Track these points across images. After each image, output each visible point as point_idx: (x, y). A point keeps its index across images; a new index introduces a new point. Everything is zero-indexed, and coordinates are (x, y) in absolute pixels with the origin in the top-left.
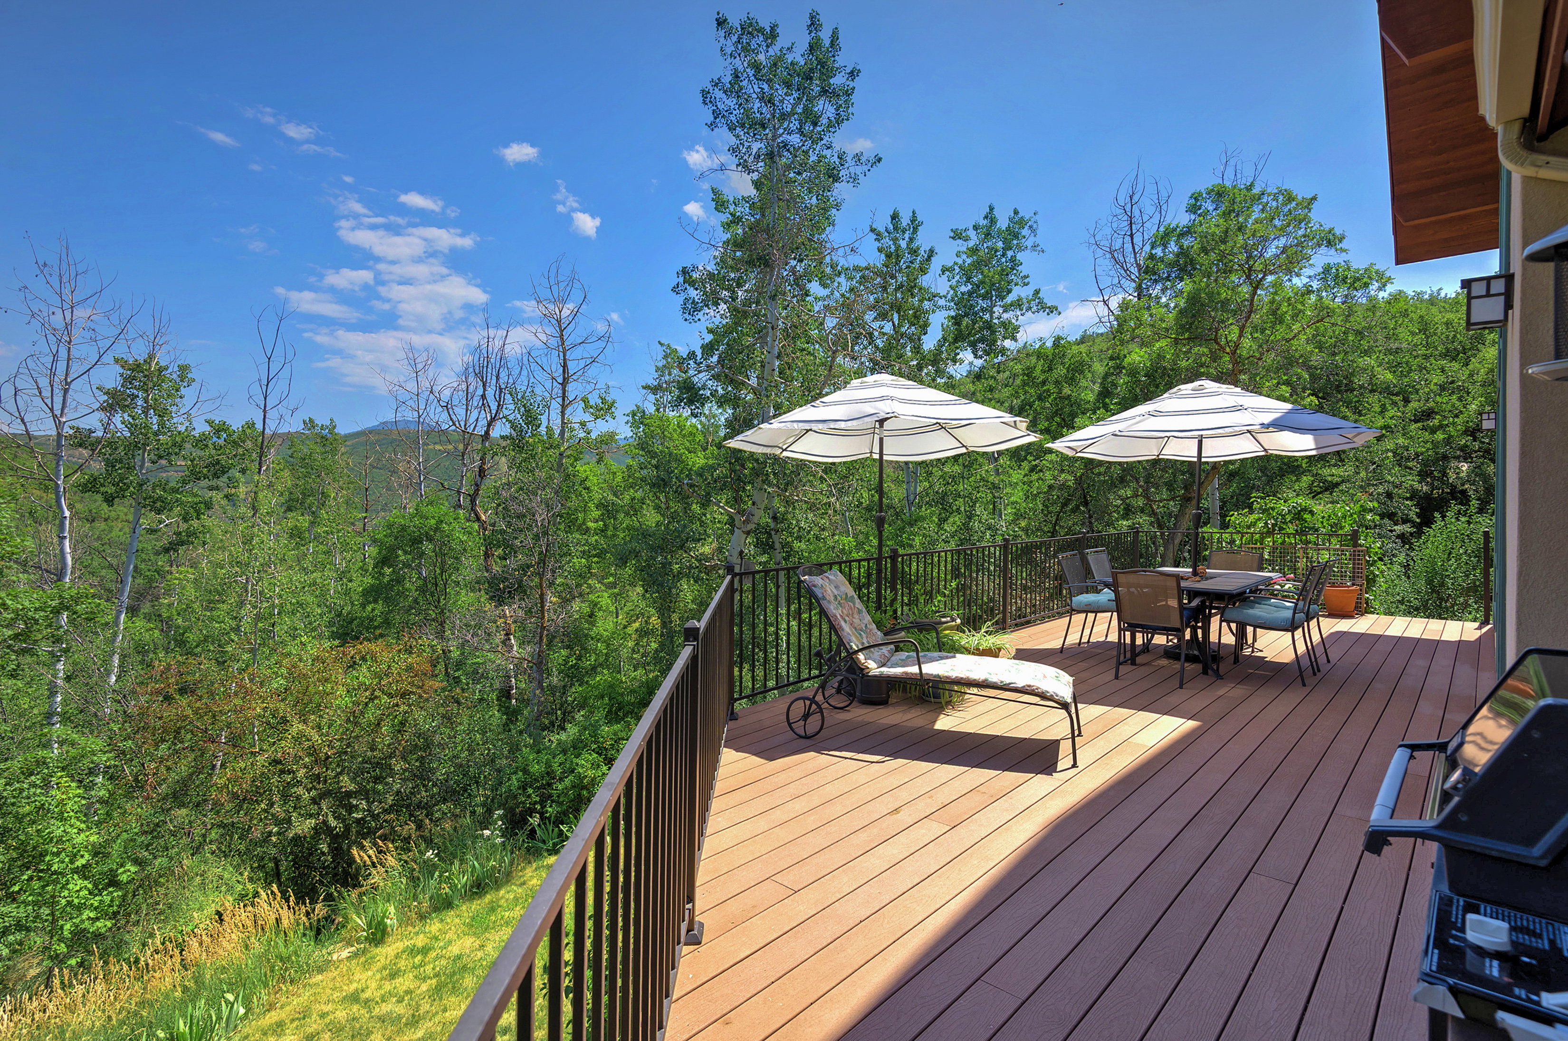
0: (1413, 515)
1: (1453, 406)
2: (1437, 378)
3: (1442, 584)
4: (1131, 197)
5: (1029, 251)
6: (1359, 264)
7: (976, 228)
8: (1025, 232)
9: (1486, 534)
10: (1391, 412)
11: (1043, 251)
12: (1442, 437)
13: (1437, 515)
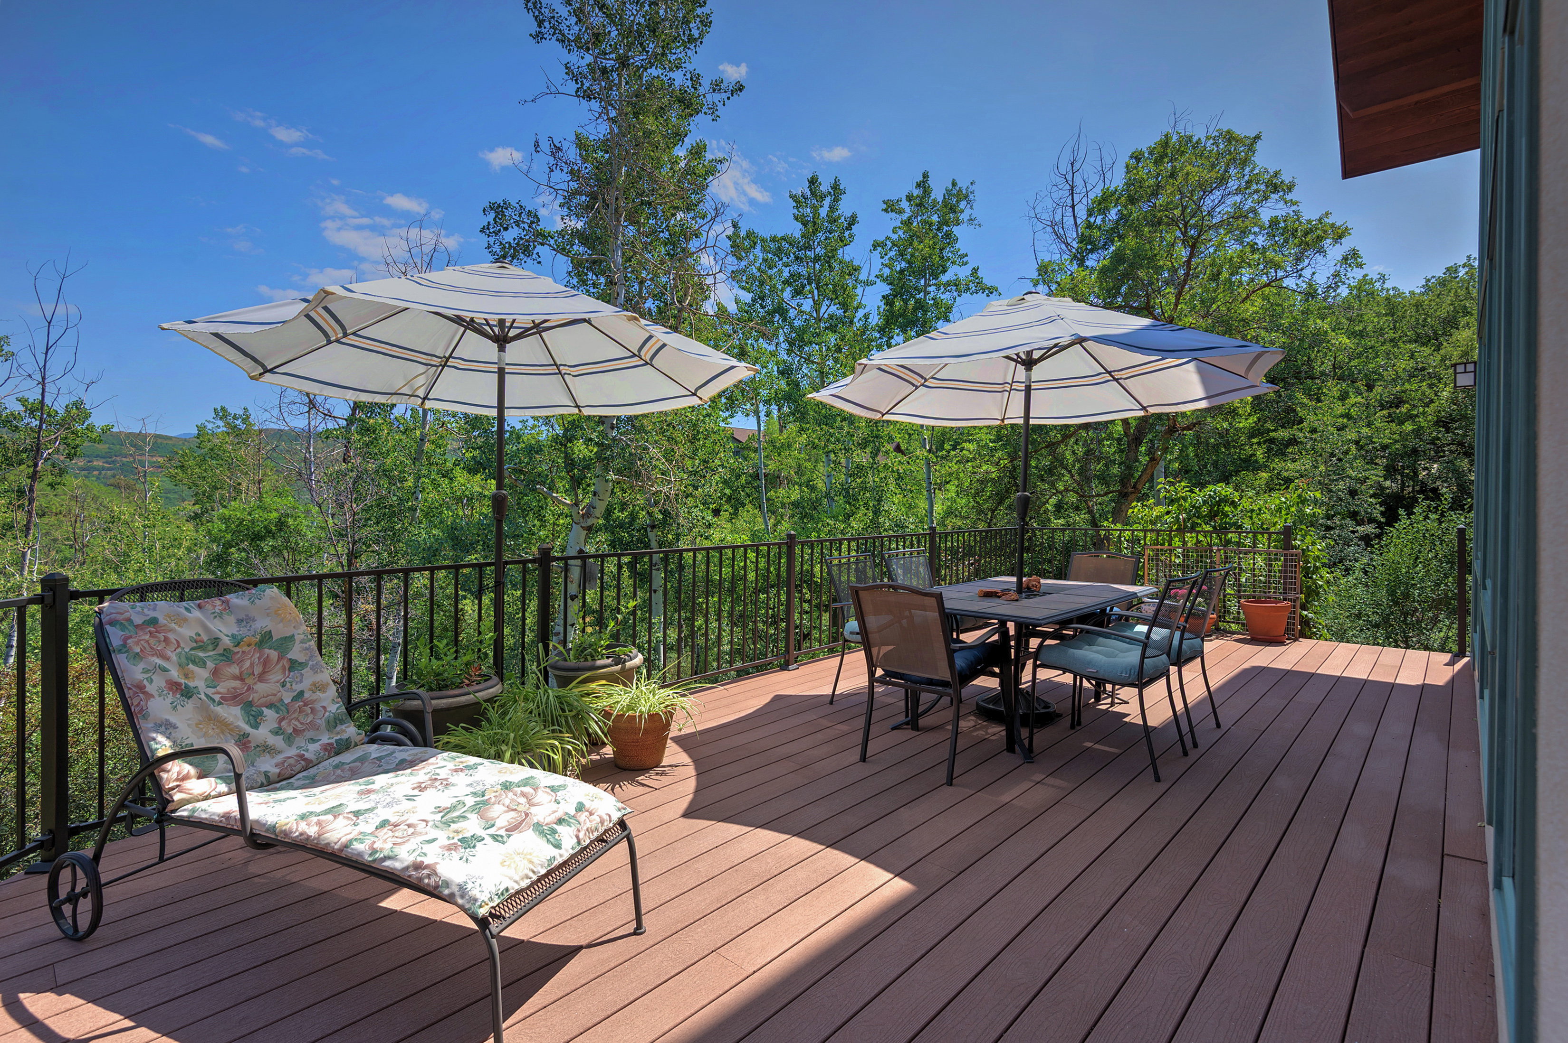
0: (1377, 514)
1: (1423, 393)
2: (1403, 364)
3: (1407, 596)
4: (1072, 165)
5: (965, 224)
6: (1309, 213)
7: (909, 198)
8: (963, 205)
9: (1461, 532)
10: (1353, 399)
11: (980, 225)
12: (1410, 428)
13: (1401, 511)
